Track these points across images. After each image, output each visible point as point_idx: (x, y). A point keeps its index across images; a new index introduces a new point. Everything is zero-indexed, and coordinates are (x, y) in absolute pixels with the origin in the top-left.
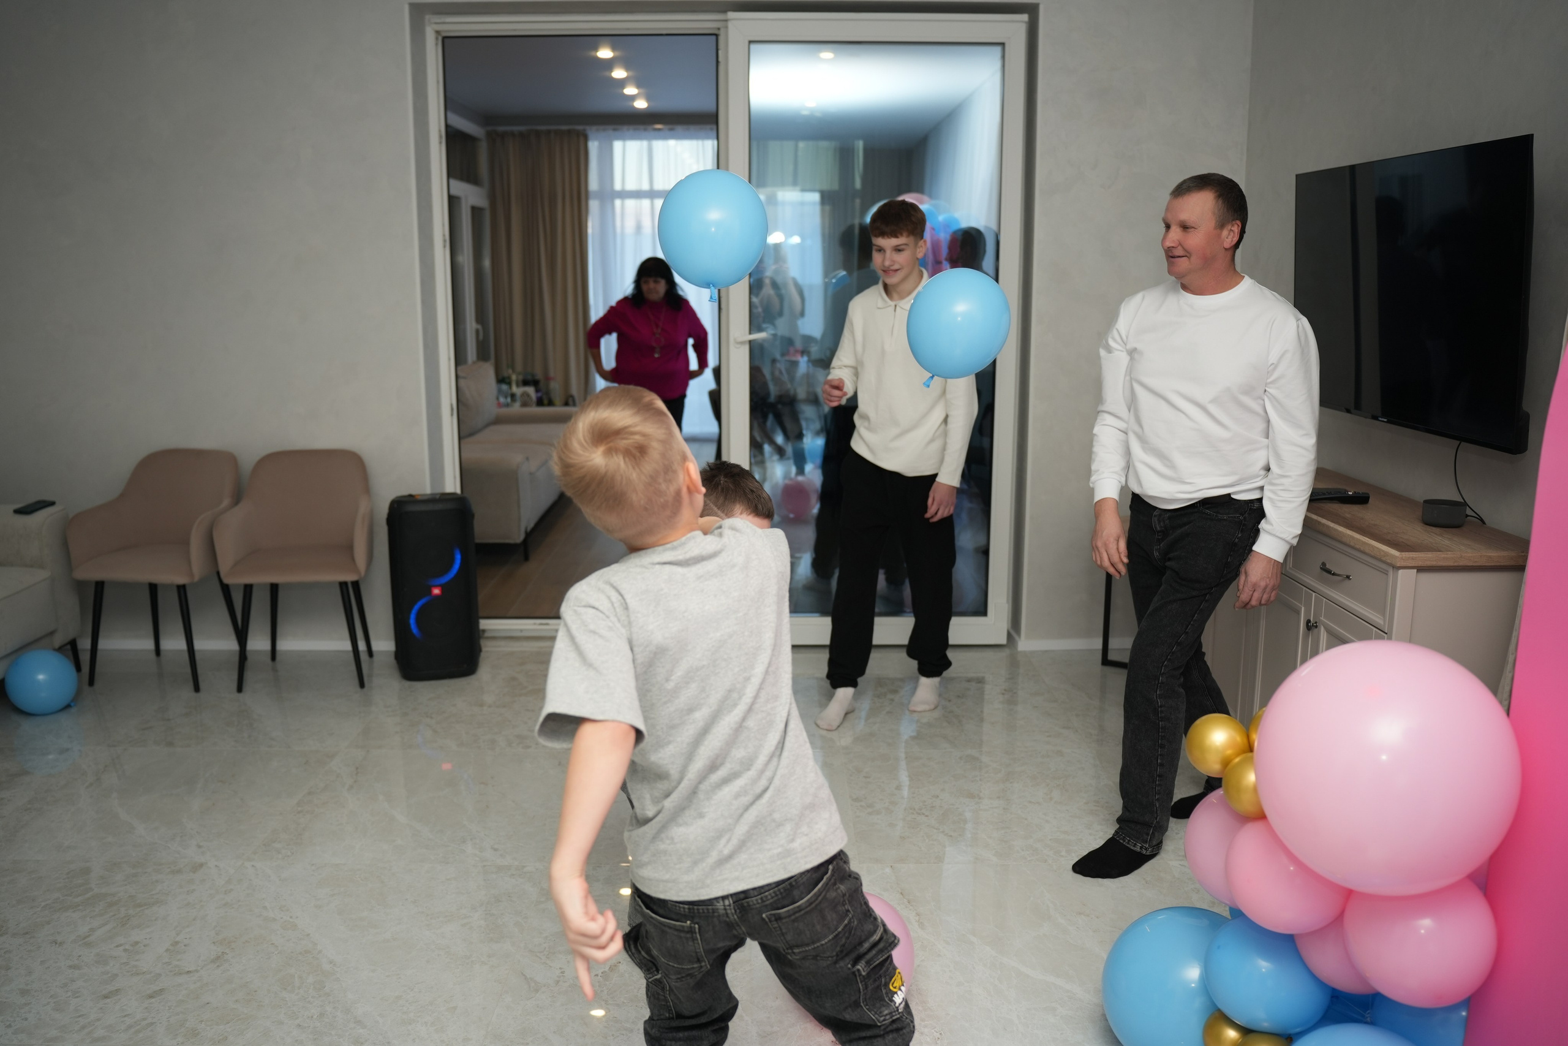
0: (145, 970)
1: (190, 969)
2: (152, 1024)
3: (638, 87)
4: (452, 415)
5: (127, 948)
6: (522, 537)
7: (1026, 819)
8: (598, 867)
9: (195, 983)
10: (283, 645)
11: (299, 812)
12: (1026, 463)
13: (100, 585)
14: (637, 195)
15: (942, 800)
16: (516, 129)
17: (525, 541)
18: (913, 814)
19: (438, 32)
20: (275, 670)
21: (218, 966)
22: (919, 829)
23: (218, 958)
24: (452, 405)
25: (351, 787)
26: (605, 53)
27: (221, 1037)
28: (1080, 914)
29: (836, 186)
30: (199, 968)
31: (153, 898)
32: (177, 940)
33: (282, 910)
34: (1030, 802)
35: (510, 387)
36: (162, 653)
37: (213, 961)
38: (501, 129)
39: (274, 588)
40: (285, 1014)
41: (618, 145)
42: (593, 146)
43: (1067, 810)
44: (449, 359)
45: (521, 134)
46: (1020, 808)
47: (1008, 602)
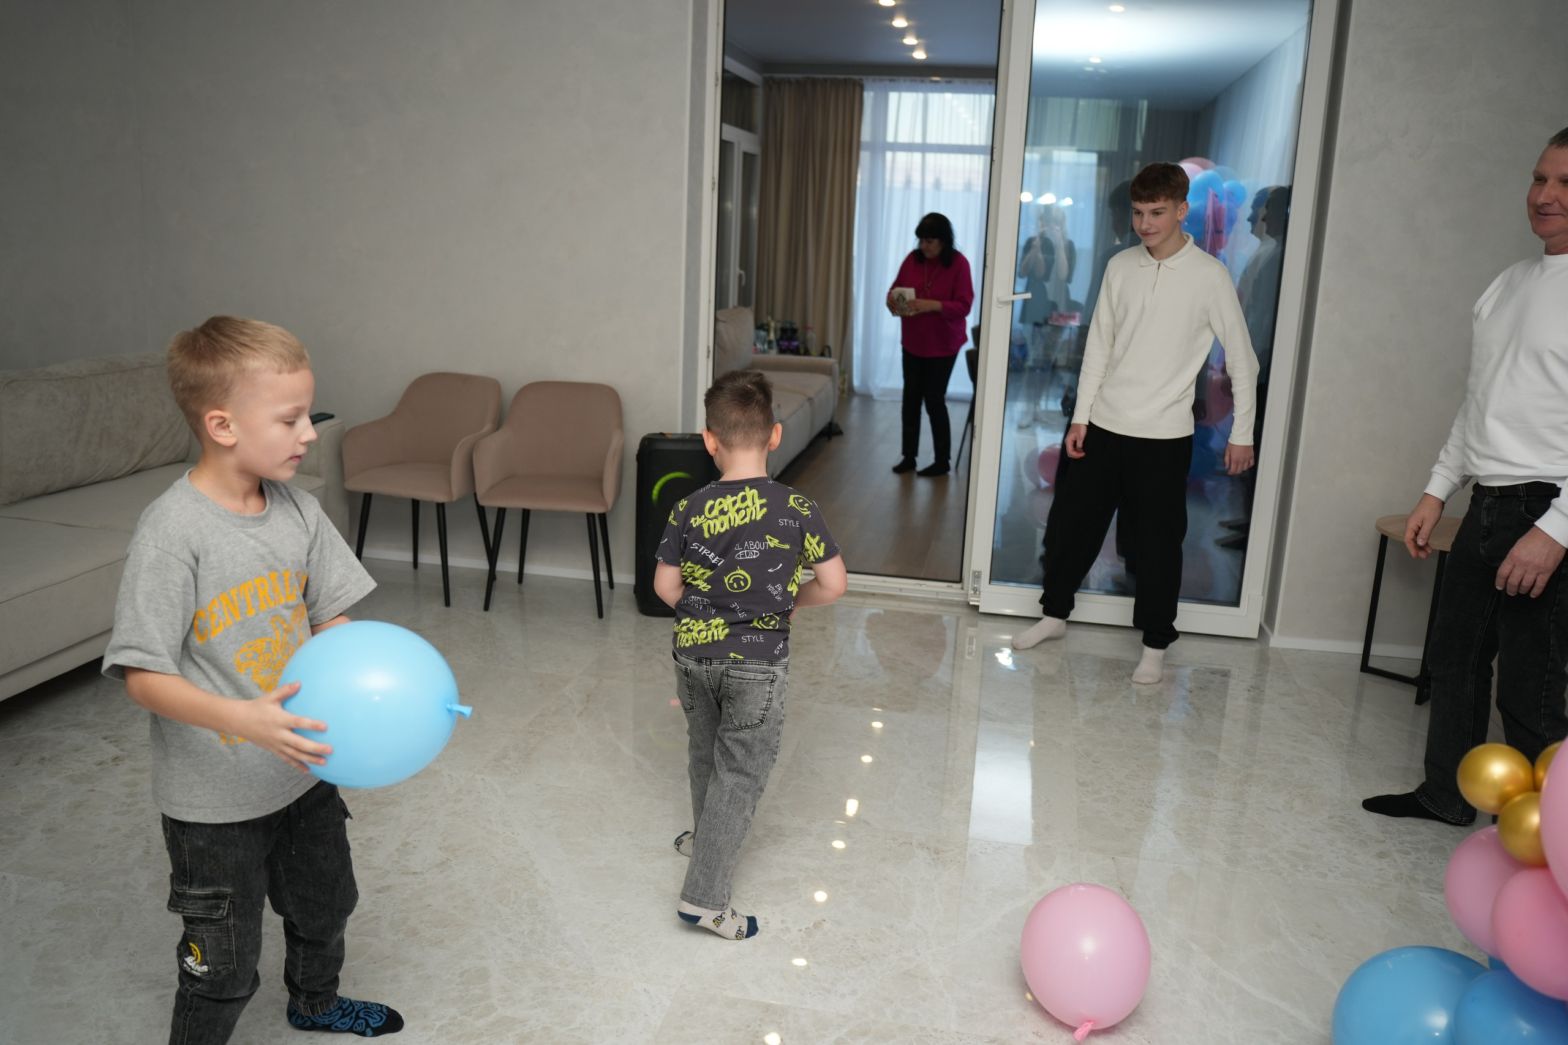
0: (376, 865)
1: (416, 871)
2: (378, 917)
3: (918, 37)
4: (708, 357)
5: (362, 842)
7: (1263, 826)
8: (813, 821)
9: (419, 884)
10: (529, 569)
11: (530, 733)
12: (1298, 449)
13: (368, 497)
14: (909, 148)
16: (793, 76)
18: (1141, 806)
20: (521, 593)
21: (442, 871)
23: (443, 863)
24: (708, 347)
25: (581, 713)
27: (438, 940)
28: (1313, 935)
30: (424, 871)
31: (389, 798)
32: (407, 840)
33: (505, 826)
34: (1269, 808)
35: (768, 334)
36: (419, 565)
37: (437, 866)
38: (778, 76)
39: (526, 514)
40: (498, 926)
41: (893, 96)
42: (869, 97)
43: (1308, 822)
44: (710, 302)
45: (798, 82)
46: (1257, 814)
47: (1263, 594)
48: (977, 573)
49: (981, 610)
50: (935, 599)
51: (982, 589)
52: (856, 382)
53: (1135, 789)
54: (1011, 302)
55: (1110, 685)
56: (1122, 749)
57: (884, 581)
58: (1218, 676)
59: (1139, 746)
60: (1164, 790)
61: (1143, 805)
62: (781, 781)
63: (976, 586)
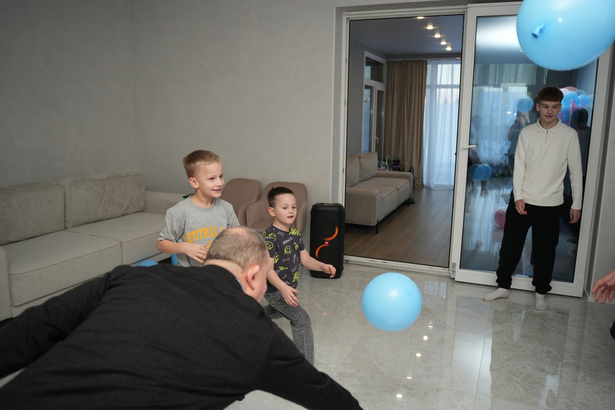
3: (446, 41)
4: (343, 172)
6: (375, 224)
8: (359, 371)
12: (600, 213)
14: (446, 86)
15: (527, 370)
16: (398, 60)
17: (377, 225)
18: (510, 374)
19: (347, 19)
22: (511, 382)
24: (343, 168)
26: (430, 27)
29: (534, 84)
35: (385, 163)
38: (392, 60)
41: (439, 66)
42: (429, 67)
43: (592, 388)
44: (344, 150)
45: (400, 62)
46: (567, 382)
47: (585, 277)
48: (454, 264)
49: (456, 280)
50: (437, 274)
51: (456, 271)
52: (425, 182)
53: (509, 366)
54: (468, 149)
55: (507, 316)
56: (507, 346)
57: (416, 266)
58: (560, 314)
59: (515, 345)
60: (523, 367)
61: (511, 374)
62: (350, 352)
63: (453, 269)
